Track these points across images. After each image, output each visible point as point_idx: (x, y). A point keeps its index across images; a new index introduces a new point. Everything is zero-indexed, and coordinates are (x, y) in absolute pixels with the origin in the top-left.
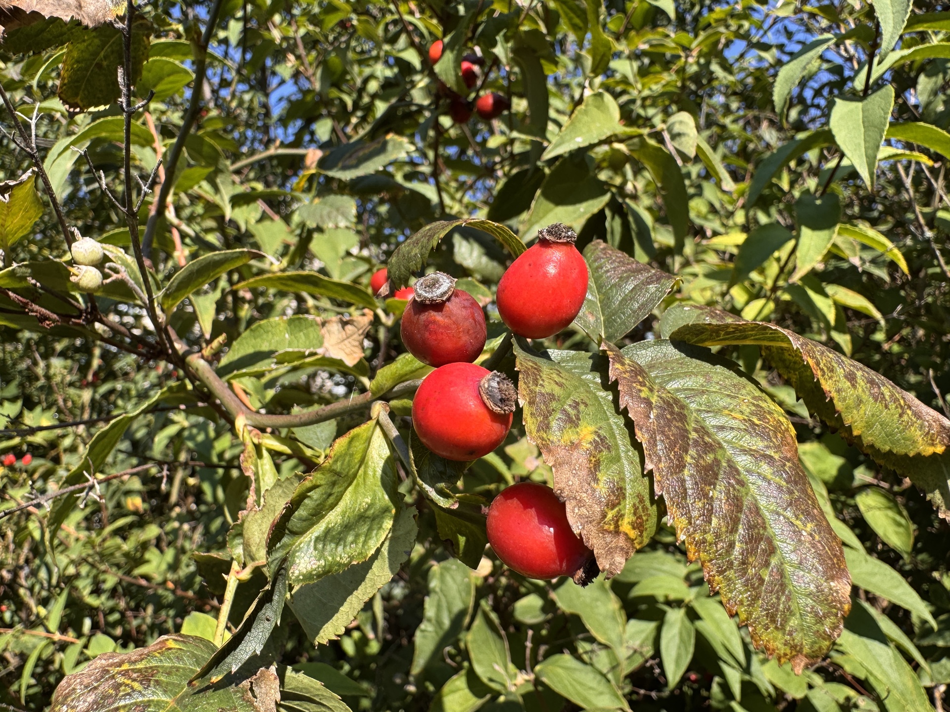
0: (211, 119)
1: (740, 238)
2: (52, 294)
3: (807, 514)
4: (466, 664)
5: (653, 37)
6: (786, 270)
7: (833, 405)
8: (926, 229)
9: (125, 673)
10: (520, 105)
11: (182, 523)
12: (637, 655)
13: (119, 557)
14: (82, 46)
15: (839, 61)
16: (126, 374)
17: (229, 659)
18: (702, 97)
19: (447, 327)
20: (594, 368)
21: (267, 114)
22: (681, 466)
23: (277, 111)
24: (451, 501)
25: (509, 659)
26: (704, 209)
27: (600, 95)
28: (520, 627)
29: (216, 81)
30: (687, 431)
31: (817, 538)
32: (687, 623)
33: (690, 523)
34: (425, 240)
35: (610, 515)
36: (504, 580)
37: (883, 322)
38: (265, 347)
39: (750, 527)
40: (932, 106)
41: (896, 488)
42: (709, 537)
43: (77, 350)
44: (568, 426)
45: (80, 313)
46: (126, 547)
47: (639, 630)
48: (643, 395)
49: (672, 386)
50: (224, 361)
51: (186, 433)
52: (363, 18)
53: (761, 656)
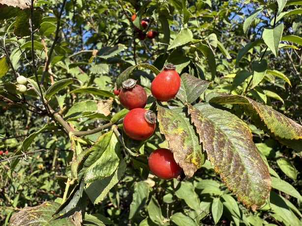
0: (63, 42)
1: (234, 76)
2: (11, 94)
3: (256, 157)
4: (148, 217)
5: (204, 12)
6: (250, 85)
7: (264, 122)
8: (297, 72)
9: (32, 213)
10: (162, 36)
11: (55, 172)
12: (204, 213)
13: (36, 184)
14: (21, 17)
15: (265, 19)
16: (38, 125)
17: (65, 208)
18: (221, 33)
19: (134, 96)
20: (183, 111)
21: (82, 42)
22: (212, 141)
23: (85, 41)
24: (136, 154)
25: (161, 214)
26: (223, 68)
27: (186, 29)
28: (165, 204)
29: (66, 32)
30: (214, 130)
31: (259, 165)
32: (220, 202)
33: (215, 160)
34: (128, 71)
35: (188, 157)
36: (160, 189)
37: (283, 102)
38: (79, 111)
39: (236, 161)
40: (298, 32)
41: (290, 158)
42: (222, 164)
43: (23, 118)
44: (174, 128)
45: (20, 100)
46: (38, 180)
47: (205, 205)
48: (199, 119)
49: (210, 117)
50: (66, 116)
51: (56, 143)
52: (111, 10)
53: (247, 215)
